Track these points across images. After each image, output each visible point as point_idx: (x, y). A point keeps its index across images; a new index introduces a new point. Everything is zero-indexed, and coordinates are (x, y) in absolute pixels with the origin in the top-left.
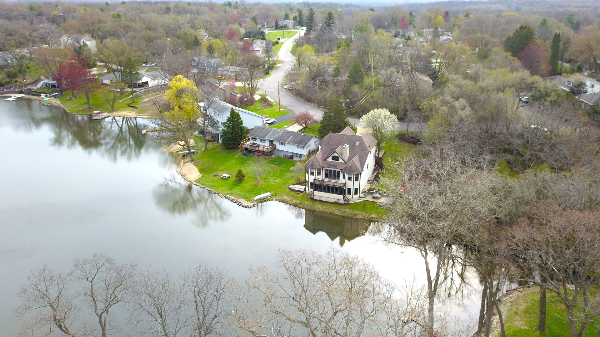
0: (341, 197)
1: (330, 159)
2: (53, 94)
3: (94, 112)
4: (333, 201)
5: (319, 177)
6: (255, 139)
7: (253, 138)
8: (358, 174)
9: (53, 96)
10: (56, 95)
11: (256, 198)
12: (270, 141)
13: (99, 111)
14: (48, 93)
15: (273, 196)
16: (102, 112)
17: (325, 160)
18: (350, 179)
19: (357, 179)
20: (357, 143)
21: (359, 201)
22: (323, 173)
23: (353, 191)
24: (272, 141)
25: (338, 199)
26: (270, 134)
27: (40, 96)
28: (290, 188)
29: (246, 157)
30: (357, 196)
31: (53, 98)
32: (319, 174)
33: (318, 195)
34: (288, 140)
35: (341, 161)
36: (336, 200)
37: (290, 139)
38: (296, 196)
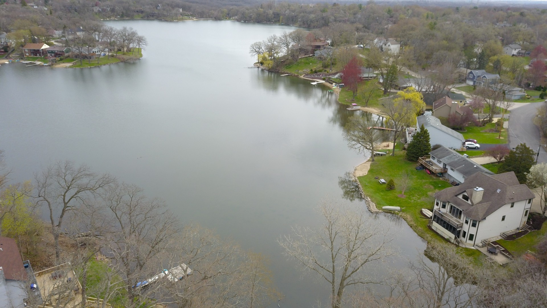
0: (453, 236)
1: (460, 197)
2: (340, 85)
3: (352, 104)
4: (446, 237)
5: (443, 210)
6: (434, 158)
7: (433, 157)
8: (476, 221)
9: (339, 86)
10: (342, 85)
11: (384, 207)
12: (444, 163)
13: (356, 104)
14: (337, 83)
15: (401, 211)
16: (359, 105)
17: (456, 196)
18: (467, 222)
19: (474, 225)
20: (499, 191)
21: (473, 248)
22: (448, 207)
23: (467, 236)
24: (446, 165)
25: (451, 238)
26: (447, 157)
27: (332, 84)
28: (421, 211)
29: (416, 171)
30: (472, 242)
31: (338, 87)
32: (444, 207)
33: (436, 226)
34: (458, 168)
35: (469, 202)
36: (448, 238)
37: (460, 167)
38: (419, 219)
